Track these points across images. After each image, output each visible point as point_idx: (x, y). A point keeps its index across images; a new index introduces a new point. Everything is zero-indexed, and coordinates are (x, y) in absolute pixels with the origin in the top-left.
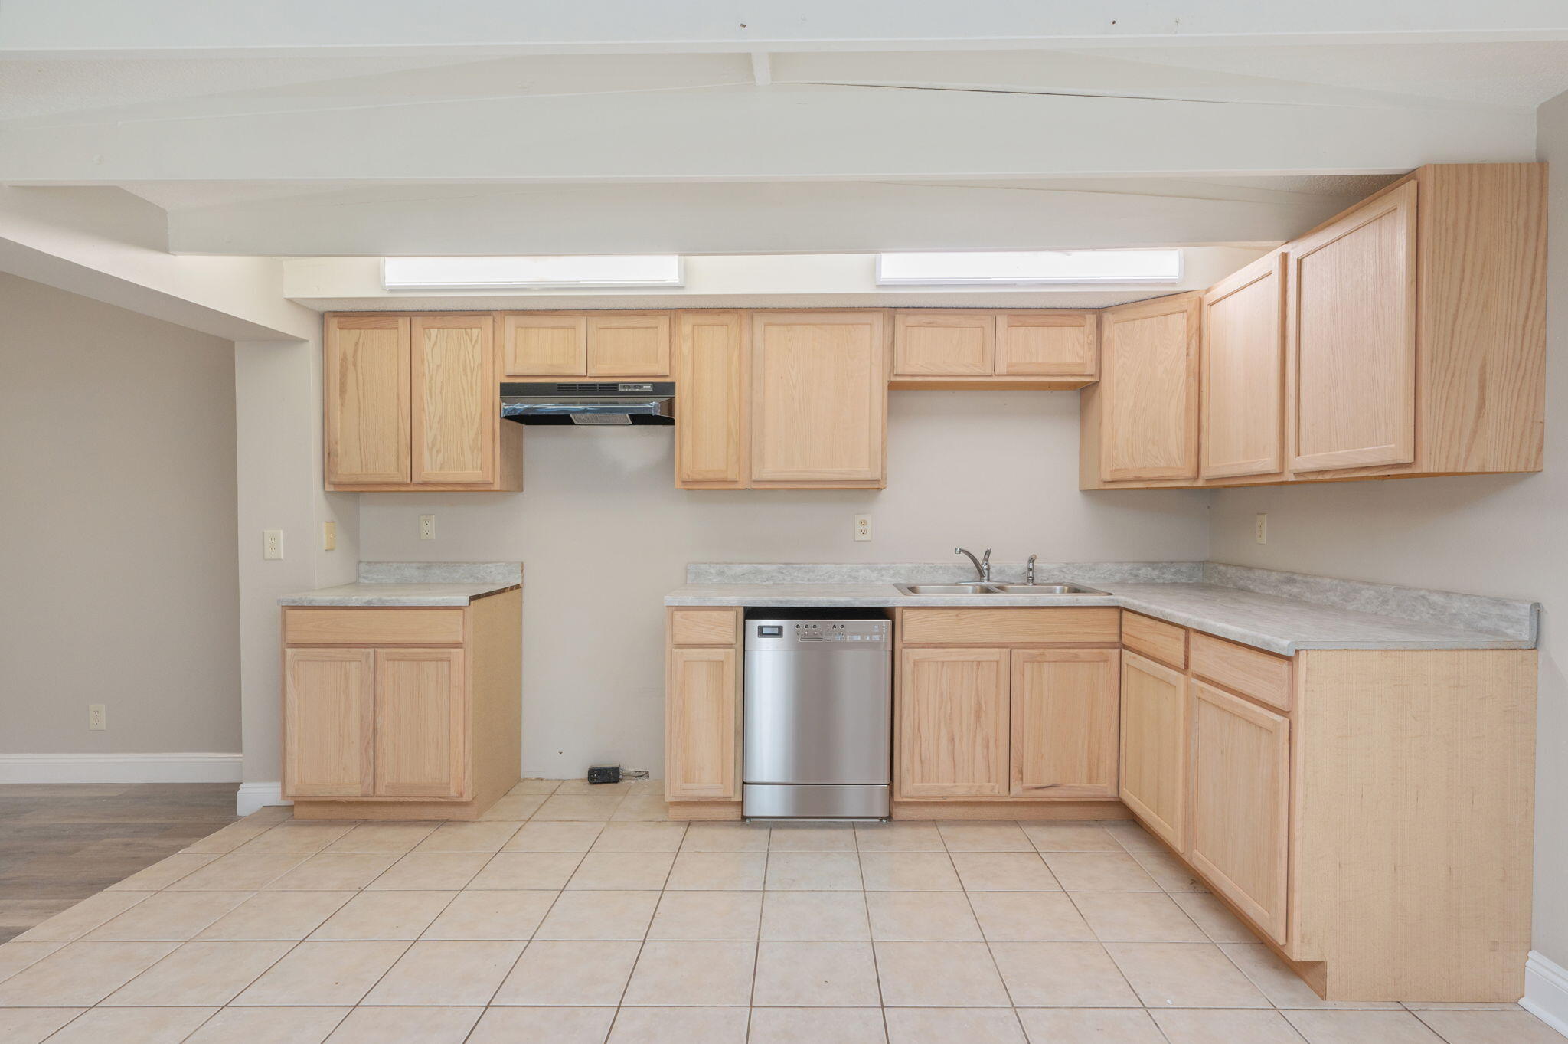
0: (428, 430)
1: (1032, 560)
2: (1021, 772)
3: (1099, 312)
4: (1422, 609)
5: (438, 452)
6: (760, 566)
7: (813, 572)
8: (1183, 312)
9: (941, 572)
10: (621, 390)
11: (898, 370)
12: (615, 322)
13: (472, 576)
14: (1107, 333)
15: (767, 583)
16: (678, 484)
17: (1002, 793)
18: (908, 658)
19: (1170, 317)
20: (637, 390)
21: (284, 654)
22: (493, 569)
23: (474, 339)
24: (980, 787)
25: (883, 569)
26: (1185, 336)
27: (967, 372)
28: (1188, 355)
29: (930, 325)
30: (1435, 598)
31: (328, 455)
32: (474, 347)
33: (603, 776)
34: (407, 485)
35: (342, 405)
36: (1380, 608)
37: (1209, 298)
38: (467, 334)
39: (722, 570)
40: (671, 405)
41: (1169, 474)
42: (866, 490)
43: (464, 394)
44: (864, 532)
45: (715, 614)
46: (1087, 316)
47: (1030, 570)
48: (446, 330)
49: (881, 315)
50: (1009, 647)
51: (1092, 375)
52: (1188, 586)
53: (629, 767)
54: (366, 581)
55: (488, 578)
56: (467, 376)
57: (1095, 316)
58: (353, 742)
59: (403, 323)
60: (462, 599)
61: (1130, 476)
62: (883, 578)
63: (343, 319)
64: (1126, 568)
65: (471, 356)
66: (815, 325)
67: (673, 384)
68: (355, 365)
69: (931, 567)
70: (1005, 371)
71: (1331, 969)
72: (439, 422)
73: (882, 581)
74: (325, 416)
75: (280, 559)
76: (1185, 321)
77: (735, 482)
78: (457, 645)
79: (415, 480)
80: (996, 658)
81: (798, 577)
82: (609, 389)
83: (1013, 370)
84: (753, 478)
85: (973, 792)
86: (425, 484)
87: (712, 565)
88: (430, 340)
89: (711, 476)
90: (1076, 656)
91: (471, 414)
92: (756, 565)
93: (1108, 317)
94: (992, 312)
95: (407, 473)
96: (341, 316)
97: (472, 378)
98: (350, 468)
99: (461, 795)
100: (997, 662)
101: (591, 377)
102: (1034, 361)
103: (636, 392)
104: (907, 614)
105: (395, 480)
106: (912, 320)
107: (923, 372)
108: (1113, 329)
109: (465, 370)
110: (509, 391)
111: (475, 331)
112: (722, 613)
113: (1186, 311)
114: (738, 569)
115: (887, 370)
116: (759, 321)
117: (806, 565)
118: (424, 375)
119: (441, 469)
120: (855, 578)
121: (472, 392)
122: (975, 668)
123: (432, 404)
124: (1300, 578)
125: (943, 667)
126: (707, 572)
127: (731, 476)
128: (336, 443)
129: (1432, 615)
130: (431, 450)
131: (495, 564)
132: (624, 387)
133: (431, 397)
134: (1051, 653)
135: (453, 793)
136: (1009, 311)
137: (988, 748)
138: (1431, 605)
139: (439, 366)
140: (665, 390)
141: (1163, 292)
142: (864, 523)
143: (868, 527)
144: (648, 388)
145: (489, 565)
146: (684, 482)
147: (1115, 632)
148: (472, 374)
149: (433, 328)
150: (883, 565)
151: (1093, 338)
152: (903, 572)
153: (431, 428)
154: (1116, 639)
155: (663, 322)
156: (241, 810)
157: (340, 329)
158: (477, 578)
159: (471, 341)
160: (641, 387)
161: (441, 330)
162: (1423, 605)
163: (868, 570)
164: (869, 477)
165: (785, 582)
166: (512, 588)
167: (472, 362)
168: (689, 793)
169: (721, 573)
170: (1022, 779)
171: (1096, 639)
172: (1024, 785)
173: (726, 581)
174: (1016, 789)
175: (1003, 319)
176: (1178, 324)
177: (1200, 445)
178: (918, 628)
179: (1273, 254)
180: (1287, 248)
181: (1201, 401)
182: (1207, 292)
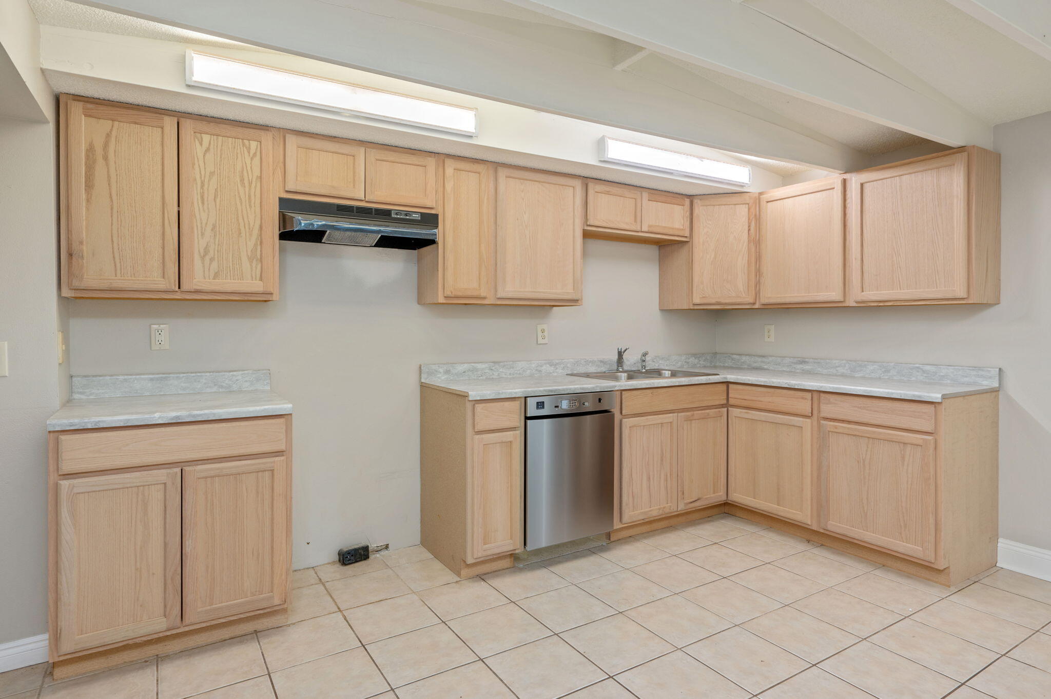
0: (200, 236)
1: (645, 355)
2: (683, 493)
3: (691, 197)
4: (918, 374)
5: (212, 260)
6: (477, 365)
7: (513, 368)
8: (746, 204)
9: (590, 365)
10: (394, 216)
11: (590, 222)
12: (392, 156)
13: (215, 385)
14: (696, 211)
15: (481, 378)
16: (441, 299)
17: (673, 510)
18: (626, 425)
19: (740, 206)
20: (408, 217)
22: (240, 377)
23: (252, 152)
24: (664, 508)
25: (557, 364)
26: (747, 219)
27: (626, 228)
28: (749, 230)
29: (608, 193)
30: (928, 368)
32: (252, 159)
33: (354, 556)
34: (174, 292)
35: (88, 201)
36: (883, 375)
37: (765, 197)
38: (244, 145)
39: (448, 369)
40: (434, 232)
41: (738, 301)
43: (241, 204)
44: (543, 337)
45: (506, 403)
46: (685, 199)
47: (644, 361)
48: (220, 138)
49: (580, 181)
50: (677, 412)
51: (686, 237)
54: (83, 397)
55: (234, 385)
56: (245, 187)
57: (689, 200)
58: (153, 574)
59: (168, 122)
61: (713, 301)
62: (557, 370)
63: (90, 106)
65: (249, 168)
66: (539, 182)
67: (437, 215)
68: (106, 158)
69: (585, 362)
70: (646, 229)
71: (951, 570)
72: (212, 230)
73: (557, 372)
75: (6, 376)
76: (747, 210)
77: (485, 298)
78: (280, 453)
79: (185, 287)
80: (670, 420)
81: (503, 372)
82: (383, 214)
83: (650, 229)
84: (499, 296)
86: (196, 292)
87: (440, 366)
88: (201, 144)
89: (467, 293)
90: (708, 415)
91: (249, 224)
92: (473, 364)
93: (696, 201)
94: (639, 189)
95: (175, 281)
96: (88, 102)
97: (250, 189)
98: (99, 273)
99: (285, 601)
100: (671, 423)
101: (367, 202)
102: (660, 225)
103: (406, 218)
104: (625, 394)
105: (160, 286)
106: (598, 188)
107: (604, 225)
108: (699, 210)
109: (242, 180)
110: (288, 205)
111: (253, 144)
112: (511, 402)
113: (748, 204)
114: (460, 368)
115: (584, 221)
116: (502, 175)
117: (508, 363)
118: (195, 180)
119: (214, 277)
121: (250, 202)
122: (660, 428)
123: (204, 211)
124: (811, 360)
126: (437, 371)
127: (481, 293)
128: (81, 243)
129: (926, 377)
130: (203, 258)
131: (241, 372)
132: (397, 214)
133: (203, 203)
134: (697, 414)
135: (276, 601)
136: (648, 191)
137: (667, 481)
138: (924, 372)
139: (212, 174)
140: (431, 220)
141: (734, 190)
142: (543, 331)
143: (546, 334)
144: (416, 217)
145: (235, 373)
146: (446, 297)
147: (724, 398)
148: (250, 186)
149: (207, 133)
150: (557, 361)
151: (688, 214)
152: (569, 365)
153: (203, 234)
154: (725, 402)
155: (431, 162)
157: (86, 115)
158: (222, 387)
159: (249, 152)
160: (410, 215)
161: (215, 137)
162: (918, 372)
163: (548, 365)
164: (573, 297)
165: (494, 377)
167: (250, 172)
168: (489, 553)
169: (447, 372)
170: (684, 498)
171: (717, 403)
172: (685, 501)
173: (452, 378)
174: (681, 505)
175: (645, 195)
176: (743, 211)
177: (758, 284)
178: (631, 404)
179: (834, 178)
180: (847, 176)
181: (759, 258)
182: (761, 194)
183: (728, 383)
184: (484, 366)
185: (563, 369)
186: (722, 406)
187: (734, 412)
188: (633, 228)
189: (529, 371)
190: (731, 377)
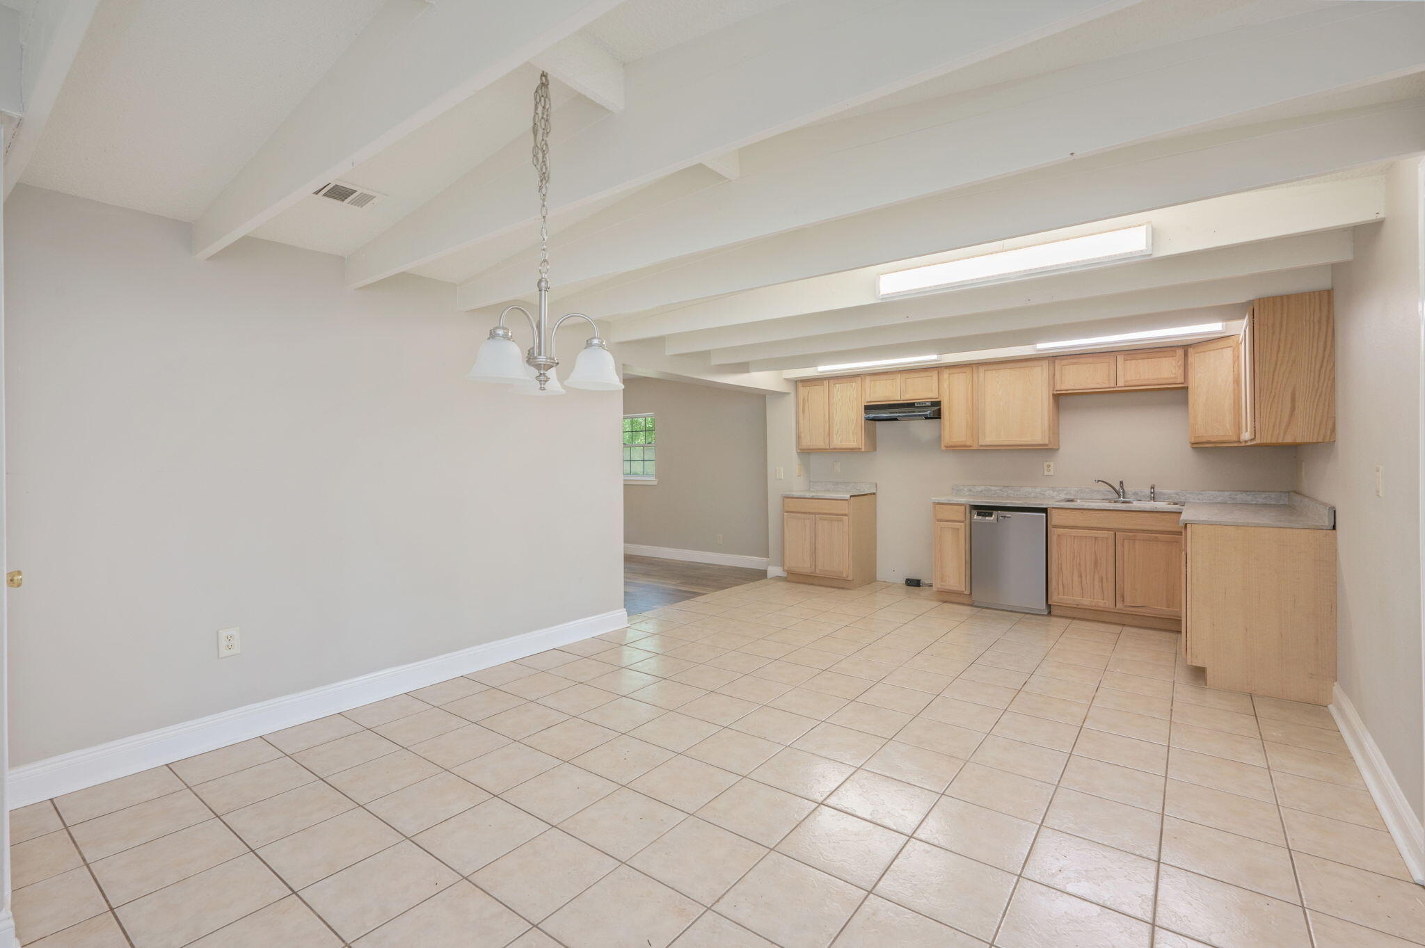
1: (1153, 487)
2: (1123, 597)
3: (1186, 348)
5: (839, 436)
7: (1022, 491)
8: (1230, 347)
10: (916, 405)
11: (1058, 388)
12: (912, 375)
13: (853, 487)
14: (1190, 359)
16: (943, 448)
17: (1111, 606)
18: (1054, 533)
19: (1224, 350)
21: (783, 515)
22: (863, 485)
23: (854, 387)
24: (1097, 602)
25: (1061, 490)
26: (1232, 362)
27: (1099, 386)
29: (1076, 364)
31: (799, 437)
32: (853, 391)
33: (913, 583)
34: (827, 449)
35: (804, 417)
38: (851, 385)
40: (939, 410)
41: (1225, 439)
42: (1046, 450)
43: (850, 410)
44: (1049, 471)
45: (955, 507)
46: (1177, 351)
47: (1152, 493)
49: (1047, 361)
50: (1115, 532)
52: (1275, 506)
53: (925, 580)
54: (813, 488)
55: (859, 489)
56: (851, 403)
57: (1183, 350)
58: (807, 552)
59: (826, 382)
60: (848, 496)
62: (1060, 495)
64: (1227, 493)
65: (853, 395)
66: (1011, 369)
67: (940, 402)
68: (808, 401)
70: (1123, 385)
71: (1209, 671)
72: (840, 423)
74: (797, 422)
75: (782, 478)
77: (970, 446)
78: (846, 515)
79: (830, 448)
80: (1106, 536)
81: (1011, 493)
82: (911, 405)
83: (1127, 384)
84: (980, 444)
85: (1094, 604)
86: (835, 449)
87: (965, 486)
88: (836, 389)
89: (958, 444)
90: (1157, 537)
91: (853, 417)
92: (988, 487)
93: (1191, 350)
94: (1113, 354)
95: (827, 445)
96: (803, 383)
97: (853, 404)
98: (806, 443)
99: (847, 577)
100: (1107, 538)
101: (901, 401)
102: (1142, 378)
103: (923, 406)
104: (1054, 511)
105: (823, 447)
106: (1065, 362)
107: (1072, 388)
108: (1194, 358)
109: (850, 401)
110: (868, 408)
111: (854, 384)
112: (958, 507)
113: (1232, 347)
114: (979, 488)
115: (1051, 389)
116: (981, 369)
117: (1017, 488)
118: (834, 404)
119: (841, 442)
120: (1044, 495)
121: (853, 409)
122: (1094, 541)
123: (837, 416)
125: (1074, 538)
126: (962, 489)
127: (968, 444)
128: (801, 433)
130: (837, 435)
131: (863, 483)
132: (918, 404)
133: (837, 413)
134: (1140, 535)
135: (844, 575)
136: (1124, 353)
137: (1102, 582)
139: (840, 400)
140: (937, 404)
141: (1217, 336)
142: (1049, 466)
143: (1052, 468)
144: (929, 404)
145: (859, 482)
146: (946, 447)
148: (853, 402)
149: (838, 384)
151: (1181, 362)
152: (1072, 492)
153: (837, 425)
155: (935, 374)
156: (769, 576)
157: (802, 387)
159: (852, 388)
160: (925, 404)
161: (841, 384)
163: (1052, 491)
164: (1041, 442)
165: (1004, 496)
166: (871, 494)
167: (853, 397)
169: (970, 490)
170: (1123, 601)
172: (1125, 604)
174: (1119, 605)
175: (1120, 359)
176: (1228, 354)
177: (1240, 421)
184: (995, 488)
185: (1067, 494)
188: (1108, 386)
189: (1033, 494)
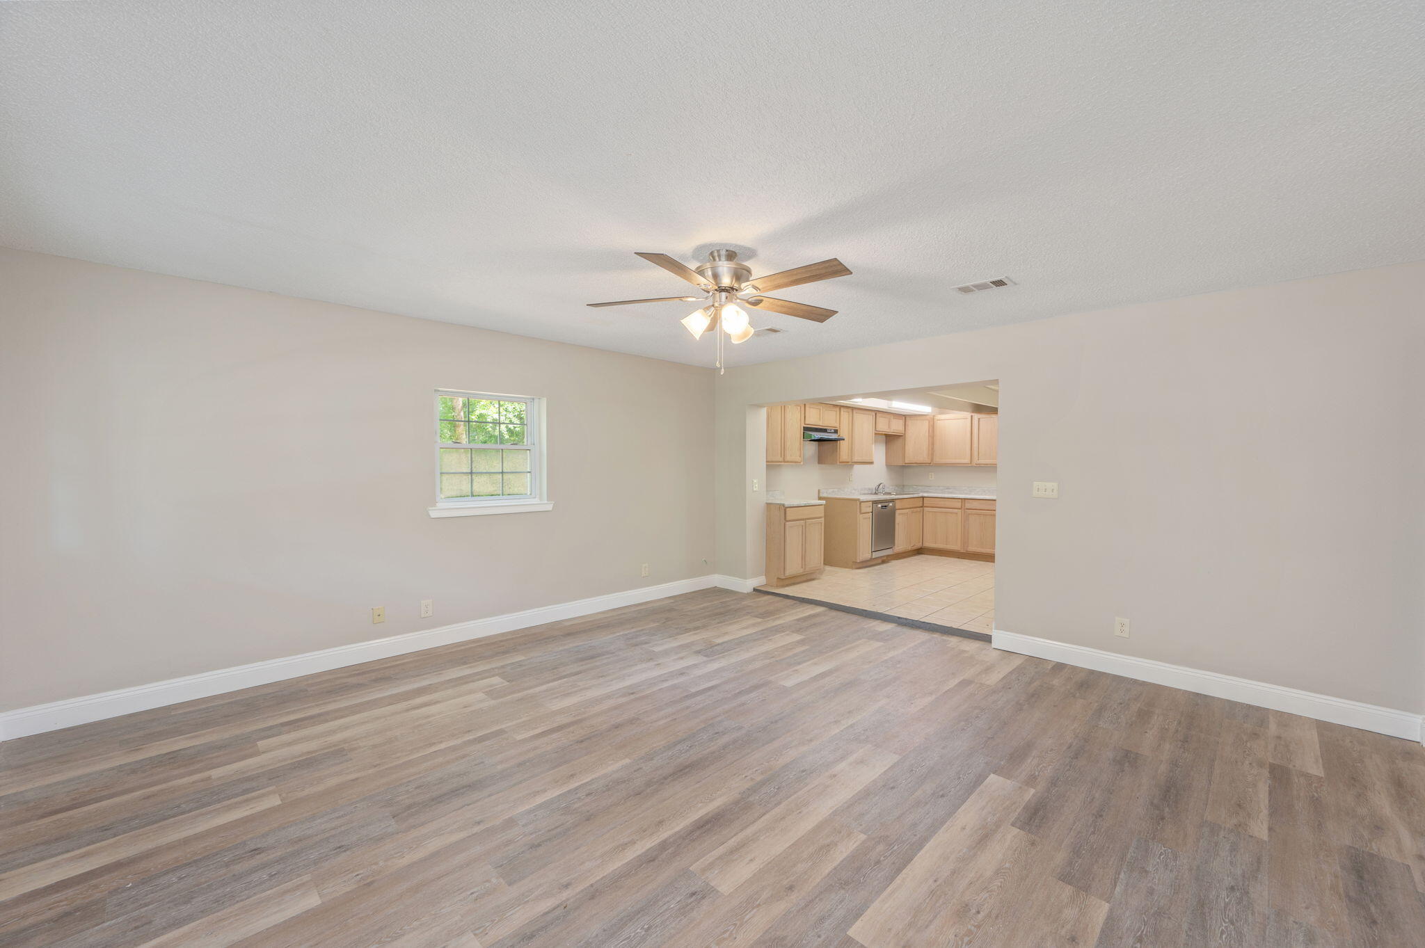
3: (905, 416)
8: (928, 420)
12: (828, 408)
19: (924, 421)
24: (906, 548)
26: (928, 426)
28: (929, 432)
29: (882, 417)
34: (782, 462)
37: (935, 418)
41: (924, 462)
49: (875, 413)
51: (904, 434)
61: (914, 462)
66: (864, 414)
72: (790, 440)
76: (928, 423)
84: (853, 461)
86: (787, 462)
89: (845, 460)
93: (908, 420)
98: (769, 456)
101: (823, 426)
105: (780, 460)
106: (879, 415)
107: (880, 430)
115: (875, 429)
116: (855, 411)
118: (787, 422)
119: (791, 457)
127: (848, 460)
140: (836, 432)
141: (923, 416)
144: (833, 431)
146: (840, 462)
147: (922, 503)
151: (904, 423)
153: (788, 441)
154: (923, 505)
155: (838, 410)
160: (828, 430)
175: (892, 416)
176: (926, 423)
177: (932, 454)
178: (898, 505)
179: (968, 415)
180: (973, 414)
181: (933, 444)
182: (934, 416)
183: (923, 497)
186: (921, 507)
187: (926, 509)
188: (887, 431)
190: (925, 495)
